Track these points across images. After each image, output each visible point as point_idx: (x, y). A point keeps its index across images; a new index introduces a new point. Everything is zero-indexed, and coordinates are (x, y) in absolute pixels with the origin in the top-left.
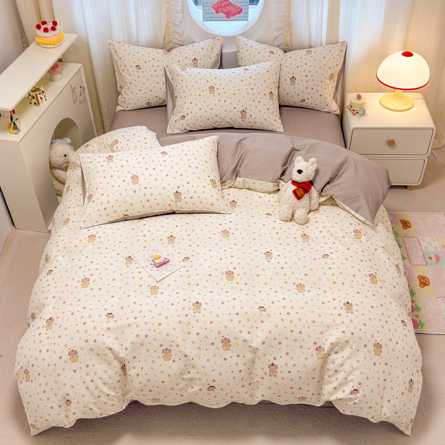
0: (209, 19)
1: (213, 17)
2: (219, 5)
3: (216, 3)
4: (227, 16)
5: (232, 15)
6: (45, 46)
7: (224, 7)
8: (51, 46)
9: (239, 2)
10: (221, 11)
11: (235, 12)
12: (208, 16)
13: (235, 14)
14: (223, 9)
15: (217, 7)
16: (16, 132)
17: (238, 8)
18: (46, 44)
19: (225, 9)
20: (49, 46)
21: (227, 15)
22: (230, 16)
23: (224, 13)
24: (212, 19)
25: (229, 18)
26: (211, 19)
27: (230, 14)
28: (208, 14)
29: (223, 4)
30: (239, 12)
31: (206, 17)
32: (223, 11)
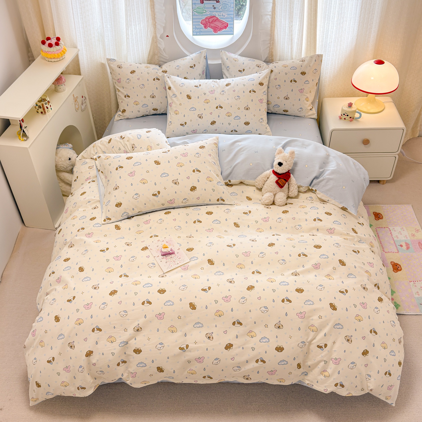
0: (198, 33)
1: (201, 32)
2: (207, 20)
3: (204, 19)
4: (214, 31)
5: (219, 30)
6: (50, 60)
7: (212, 22)
8: (56, 60)
9: (226, 18)
10: (209, 26)
11: (222, 27)
12: (197, 30)
13: (222, 29)
14: (211, 24)
15: (205, 22)
16: (25, 139)
17: (224, 23)
18: (51, 58)
19: (213, 24)
20: (53, 60)
21: (214, 29)
23: (212, 28)
25: (216, 32)
26: (200, 34)
27: (217, 29)
29: (211, 20)
30: (226, 27)
31: (196, 32)
32: (211, 26)
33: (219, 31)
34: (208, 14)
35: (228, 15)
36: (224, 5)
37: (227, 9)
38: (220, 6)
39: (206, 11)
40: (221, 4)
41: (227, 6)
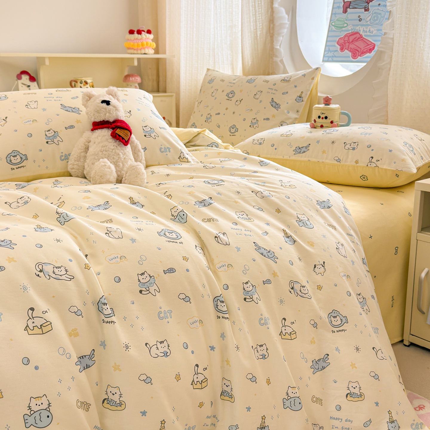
0: (330, 59)
1: (335, 57)
2: (346, 39)
3: (342, 36)
4: (353, 56)
5: (360, 54)
7: (352, 42)
9: (374, 36)
10: (347, 47)
11: (365, 50)
12: (330, 54)
13: (364, 53)
14: (350, 45)
15: (343, 41)
17: (370, 43)
19: (353, 45)
21: (354, 53)
22: (357, 55)
23: (350, 51)
24: (335, 59)
25: (356, 58)
26: (333, 60)
27: (357, 52)
28: (331, 52)
29: (351, 38)
30: (370, 50)
31: (328, 56)
32: (349, 48)
33: (360, 56)
34: (350, 29)
35: (378, 30)
36: (374, 15)
37: (377, 22)
38: (368, 17)
39: (347, 24)
40: (371, 13)
41: (379, 16)
